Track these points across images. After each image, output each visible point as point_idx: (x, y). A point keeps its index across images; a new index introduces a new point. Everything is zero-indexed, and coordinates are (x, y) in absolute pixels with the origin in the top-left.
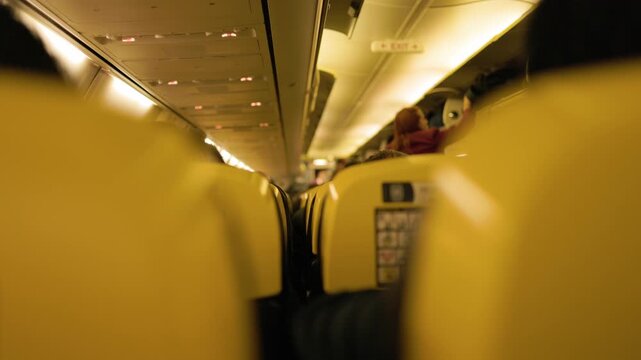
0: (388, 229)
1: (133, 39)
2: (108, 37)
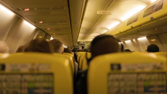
0: (112, 80)
1: (28, 10)
2: (20, 9)
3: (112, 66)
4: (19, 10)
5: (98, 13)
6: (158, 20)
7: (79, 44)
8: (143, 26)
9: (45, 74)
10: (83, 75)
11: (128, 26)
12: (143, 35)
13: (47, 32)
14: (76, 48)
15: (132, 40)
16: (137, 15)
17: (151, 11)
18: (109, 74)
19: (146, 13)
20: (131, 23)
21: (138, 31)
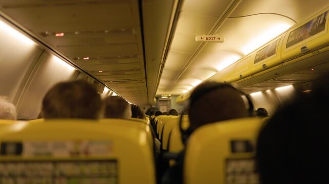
0: (234, 173)
1: (62, 34)
2: (47, 33)
3: (233, 144)
4: (44, 35)
5: (197, 39)
6: (315, 53)
7: (160, 99)
8: (286, 63)
9: (100, 161)
10: (172, 163)
11: (257, 64)
12: (286, 81)
13: (97, 77)
14: (154, 109)
15: (264, 92)
16: (274, 43)
17: (302, 35)
18: (228, 161)
19: (293, 39)
20: (263, 59)
21: (276, 74)
